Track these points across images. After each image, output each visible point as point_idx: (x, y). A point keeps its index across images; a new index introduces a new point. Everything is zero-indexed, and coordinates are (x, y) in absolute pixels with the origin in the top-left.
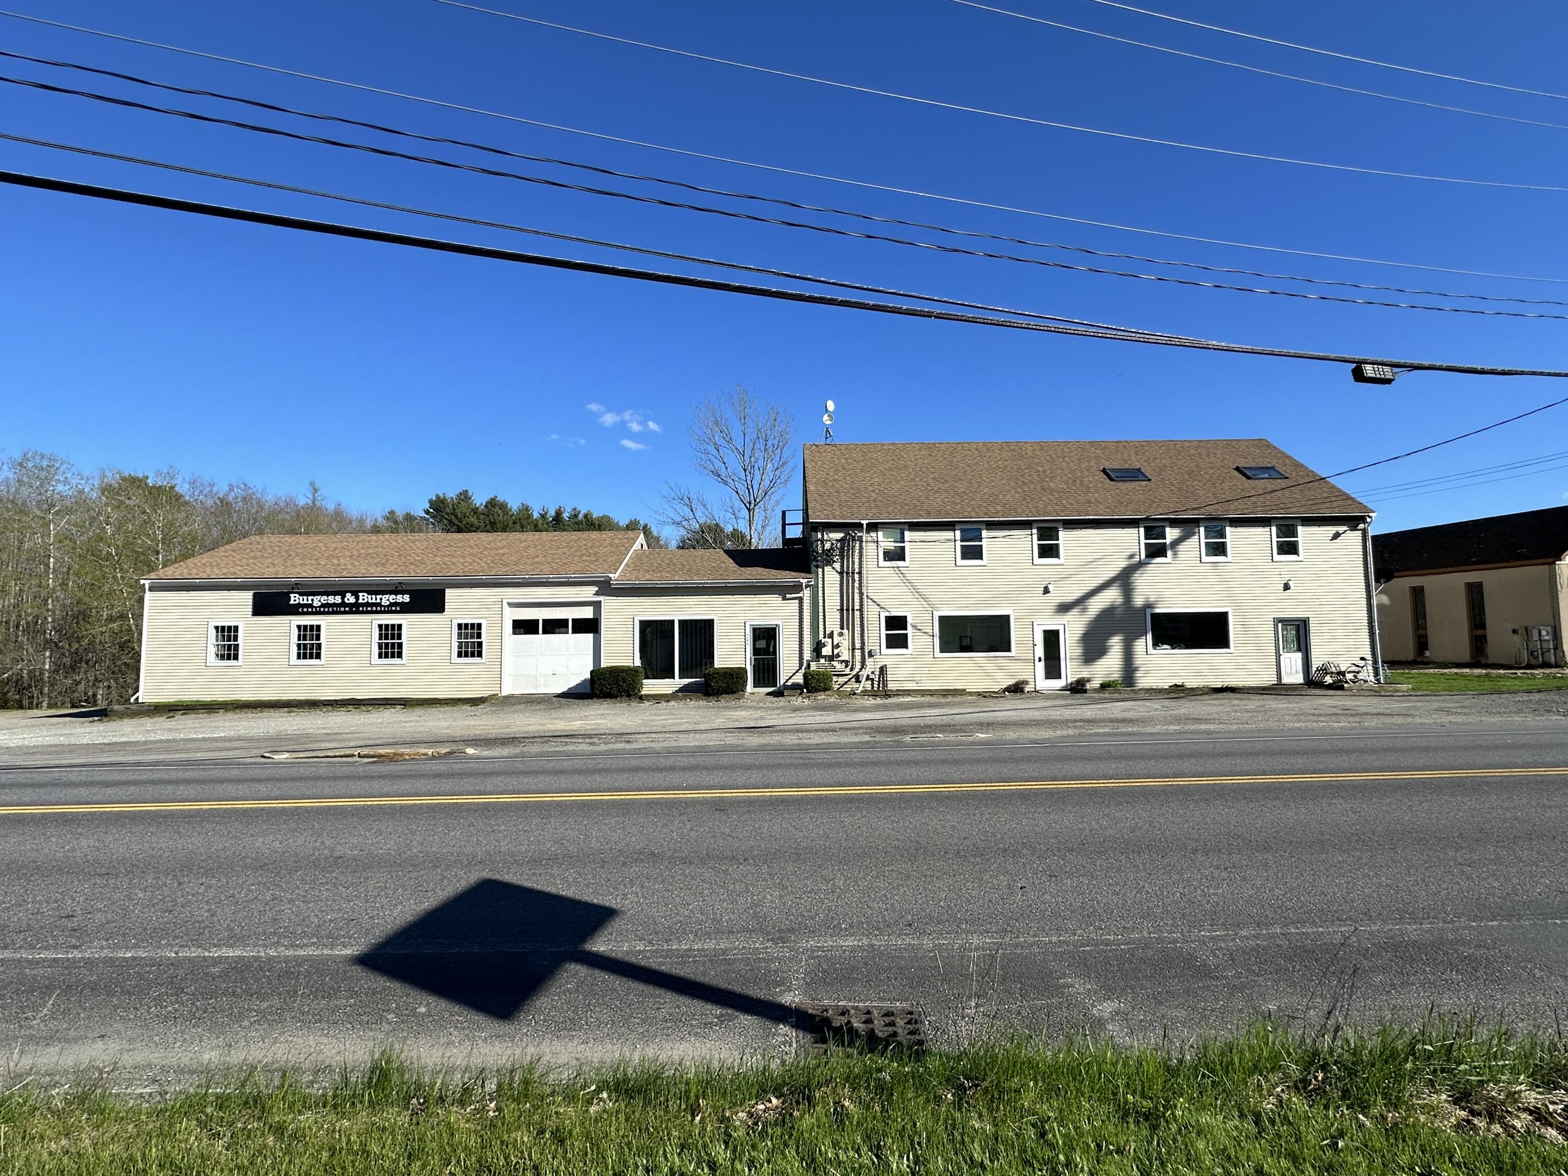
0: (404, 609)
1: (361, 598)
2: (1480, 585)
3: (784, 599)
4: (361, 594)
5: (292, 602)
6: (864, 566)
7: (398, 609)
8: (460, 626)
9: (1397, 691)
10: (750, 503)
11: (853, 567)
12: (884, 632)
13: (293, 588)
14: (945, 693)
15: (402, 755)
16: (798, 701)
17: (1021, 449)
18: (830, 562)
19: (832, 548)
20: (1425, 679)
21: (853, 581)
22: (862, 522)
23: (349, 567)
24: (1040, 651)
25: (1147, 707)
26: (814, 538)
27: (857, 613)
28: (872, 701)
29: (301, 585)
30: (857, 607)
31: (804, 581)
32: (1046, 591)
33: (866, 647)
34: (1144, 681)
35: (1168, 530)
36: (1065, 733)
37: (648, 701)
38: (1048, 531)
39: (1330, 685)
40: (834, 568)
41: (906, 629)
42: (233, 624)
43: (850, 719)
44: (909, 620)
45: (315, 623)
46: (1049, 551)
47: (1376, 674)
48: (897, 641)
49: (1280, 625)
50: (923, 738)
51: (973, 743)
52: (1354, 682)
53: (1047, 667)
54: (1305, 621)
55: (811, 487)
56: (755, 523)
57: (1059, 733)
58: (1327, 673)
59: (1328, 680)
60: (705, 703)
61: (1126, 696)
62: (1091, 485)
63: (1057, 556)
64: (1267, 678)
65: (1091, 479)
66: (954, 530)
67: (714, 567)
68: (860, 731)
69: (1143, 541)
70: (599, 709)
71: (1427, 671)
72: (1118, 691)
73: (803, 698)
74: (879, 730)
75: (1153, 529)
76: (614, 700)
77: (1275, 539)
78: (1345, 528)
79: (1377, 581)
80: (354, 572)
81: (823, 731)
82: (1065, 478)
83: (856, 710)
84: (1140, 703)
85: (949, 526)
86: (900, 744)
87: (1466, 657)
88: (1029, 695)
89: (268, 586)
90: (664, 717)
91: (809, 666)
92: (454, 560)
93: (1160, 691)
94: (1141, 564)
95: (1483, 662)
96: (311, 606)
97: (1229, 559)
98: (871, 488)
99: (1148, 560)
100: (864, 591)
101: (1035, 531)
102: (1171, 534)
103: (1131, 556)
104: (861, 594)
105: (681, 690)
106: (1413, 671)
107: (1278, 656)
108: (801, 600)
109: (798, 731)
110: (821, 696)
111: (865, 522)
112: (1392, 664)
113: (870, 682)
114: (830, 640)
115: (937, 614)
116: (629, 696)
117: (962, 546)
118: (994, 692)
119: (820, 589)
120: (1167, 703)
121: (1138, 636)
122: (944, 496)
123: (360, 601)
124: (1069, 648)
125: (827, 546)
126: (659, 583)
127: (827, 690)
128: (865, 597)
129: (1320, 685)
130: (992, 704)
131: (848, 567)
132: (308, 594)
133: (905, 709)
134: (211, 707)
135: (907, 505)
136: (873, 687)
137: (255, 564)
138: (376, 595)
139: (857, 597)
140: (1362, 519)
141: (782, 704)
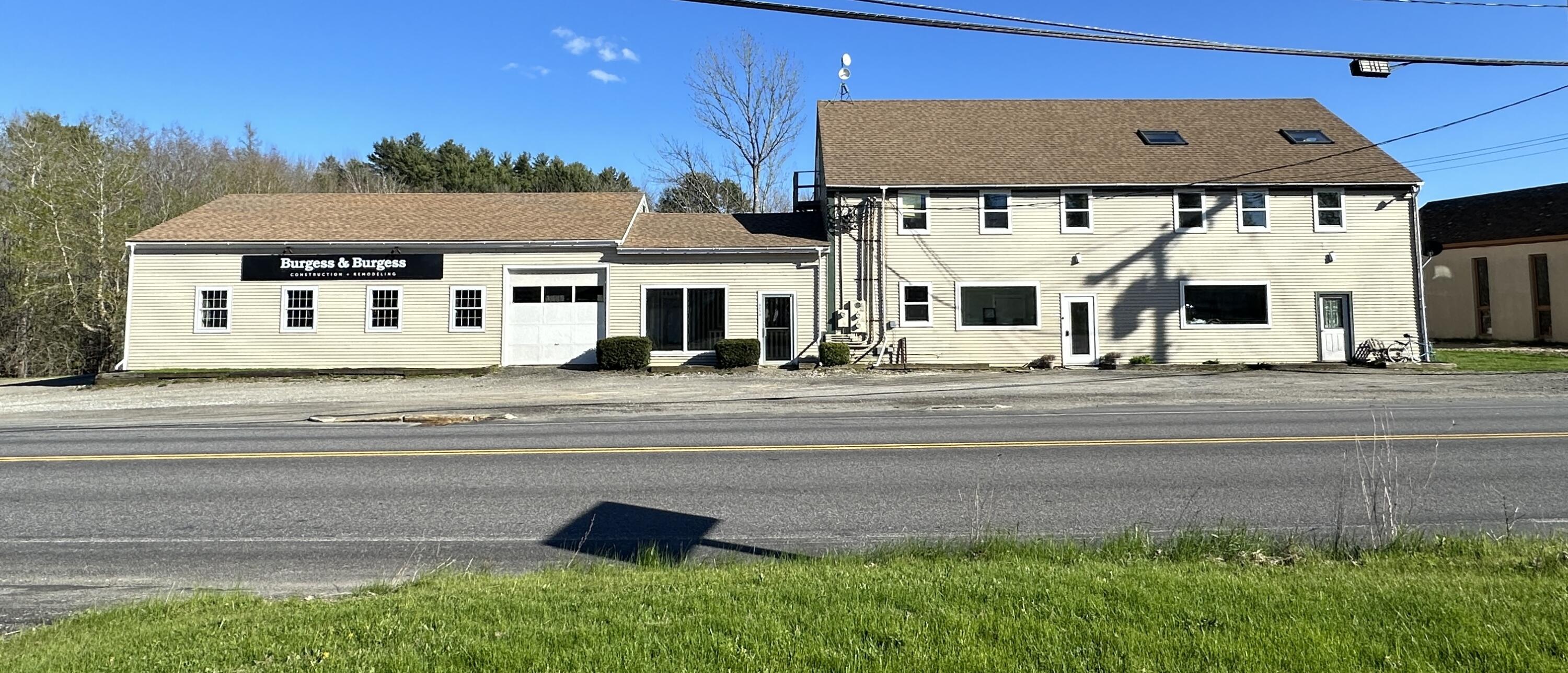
0: (401, 274)
1: (355, 262)
2: (1544, 258)
3: (799, 267)
4: (355, 259)
5: (283, 266)
6: (883, 233)
7: (394, 274)
8: (458, 293)
9: (1442, 370)
10: (754, 159)
11: (871, 235)
12: (903, 303)
13: (284, 252)
14: (967, 368)
15: (445, 419)
16: (813, 374)
17: (1050, 108)
18: (846, 229)
19: (849, 215)
20: (1478, 358)
21: (872, 249)
22: (881, 187)
23: (341, 229)
24: (1067, 325)
25: (1173, 382)
26: (830, 204)
27: (875, 283)
28: (890, 376)
29: (292, 248)
30: (875, 276)
31: (820, 249)
32: (1075, 261)
33: (884, 319)
34: (1176, 357)
35: (1204, 198)
36: (1083, 405)
37: (658, 373)
38: (1077, 199)
39: (1373, 362)
40: (851, 236)
41: (926, 301)
42: (221, 289)
43: (870, 392)
44: (930, 291)
45: (307, 289)
46: (1078, 220)
47: (1422, 350)
48: (917, 313)
49: (1321, 299)
50: (944, 408)
51: (993, 413)
52: (1397, 361)
53: (1075, 341)
54: (1348, 295)
55: (827, 149)
56: (759, 180)
57: (1078, 405)
58: (1370, 351)
59: (1371, 357)
60: (717, 376)
61: (1156, 372)
62: (1124, 149)
63: (1086, 225)
64: (1308, 356)
65: (1124, 141)
66: (978, 197)
67: (724, 233)
68: (883, 402)
69: (1177, 210)
70: (609, 381)
71: (1482, 350)
72: (1149, 368)
73: (819, 372)
74: (901, 402)
75: (1189, 198)
76: (621, 372)
77: (1317, 209)
78: (1392, 198)
79: (1425, 253)
80: (347, 235)
81: (846, 402)
82: (1097, 141)
83: (875, 384)
84: (1167, 379)
85: (972, 192)
86: (922, 413)
87: (1530, 335)
88: (1055, 371)
89: (258, 250)
90: (678, 389)
91: (824, 339)
92: (449, 223)
93: (1193, 367)
94: (1175, 234)
95: (1547, 340)
96: (303, 271)
97: (1268, 229)
98: (890, 151)
99: (1182, 230)
100: (883, 259)
101: (1063, 198)
102: (1207, 202)
103: (1165, 226)
104: (880, 263)
105: (690, 362)
106: (1468, 350)
107: (1319, 332)
108: (816, 268)
109: (821, 402)
110: (838, 370)
111: (884, 188)
112: (1437, 341)
113: (888, 356)
114: (847, 311)
115: (959, 285)
116: (637, 368)
117: (986, 214)
118: (1019, 368)
119: (837, 257)
120: (1194, 379)
121: (1171, 310)
122: (968, 159)
123: (355, 266)
124: (1098, 321)
125: (845, 212)
126: (668, 250)
127: (844, 363)
128: (883, 266)
129: (1362, 363)
130: (1015, 379)
131: (866, 235)
132: (300, 258)
133: (925, 383)
134: (203, 376)
135: (928, 169)
136: (891, 361)
137: (241, 226)
138: (371, 259)
139: (875, 266)
140: (1409, 188)
141: (797, 377)
